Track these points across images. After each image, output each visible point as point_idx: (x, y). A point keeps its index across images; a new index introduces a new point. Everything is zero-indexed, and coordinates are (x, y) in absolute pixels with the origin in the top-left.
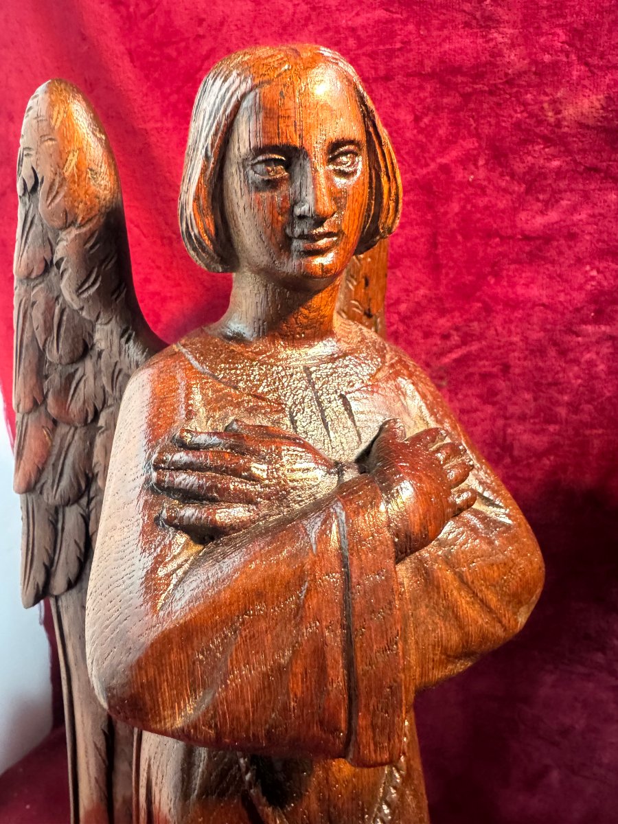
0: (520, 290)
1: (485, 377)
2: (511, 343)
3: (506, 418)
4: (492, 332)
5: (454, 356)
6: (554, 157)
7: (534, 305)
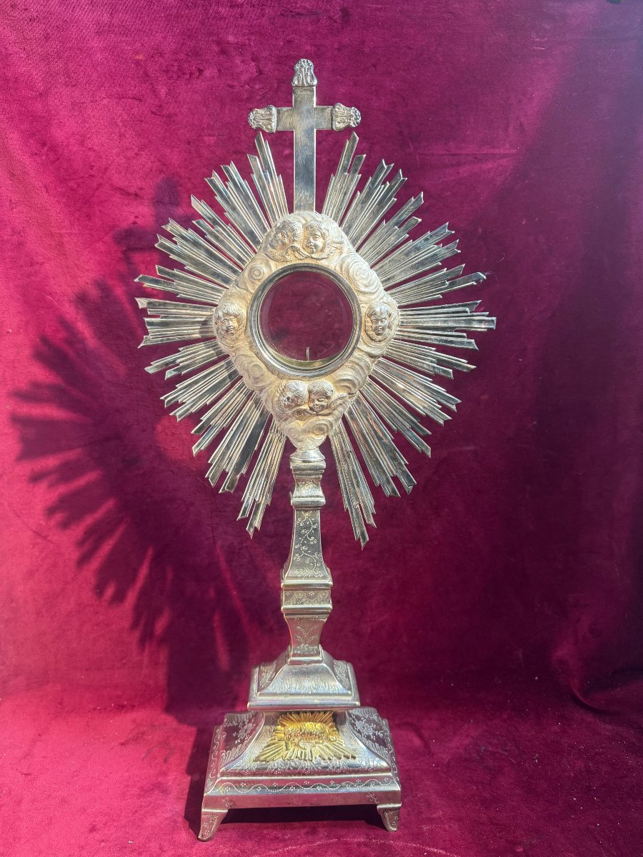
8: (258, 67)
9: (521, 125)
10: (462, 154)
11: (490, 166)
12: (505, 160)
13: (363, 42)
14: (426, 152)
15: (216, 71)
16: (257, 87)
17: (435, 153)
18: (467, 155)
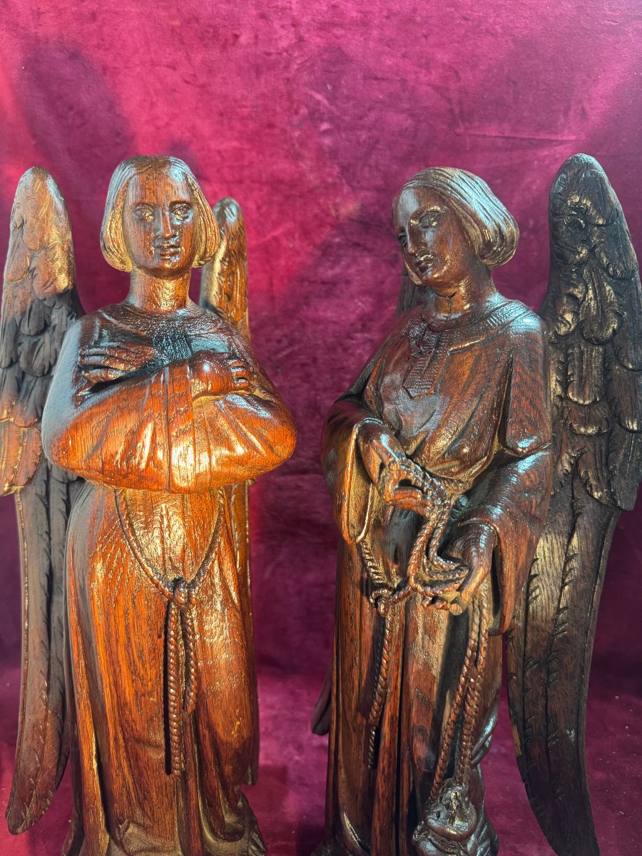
0: (321, 313)
1: (303, 365)
2: (317, 345)
3: (316, 390)
4: (306, 338)
5: (285, 353)
6: (336, 236)
7: (329, 322)
8: (297, 33)
9: (583, 109)
10: (515, 138)
11: (546, 153)
12: (562, 147)
13: (415, 10)
14: (477, 133)
15: (253, 36)
16: (296, 54)
17: (487, 134)
18: (523, 139)
